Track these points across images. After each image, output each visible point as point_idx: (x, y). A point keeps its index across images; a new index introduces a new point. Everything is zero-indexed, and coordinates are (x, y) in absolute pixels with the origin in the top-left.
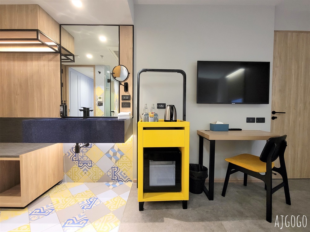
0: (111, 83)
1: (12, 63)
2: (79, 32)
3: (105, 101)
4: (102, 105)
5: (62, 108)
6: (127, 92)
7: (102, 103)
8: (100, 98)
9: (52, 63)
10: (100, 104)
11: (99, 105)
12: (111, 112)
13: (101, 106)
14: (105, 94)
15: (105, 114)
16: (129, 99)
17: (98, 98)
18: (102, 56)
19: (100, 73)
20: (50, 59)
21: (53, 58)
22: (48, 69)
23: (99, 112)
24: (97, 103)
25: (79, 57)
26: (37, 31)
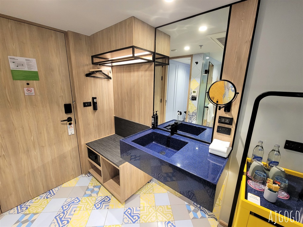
0: (208, 74)
2: (175, 29)
3: (199, 95)
4: (196, 100)
5: (153, 120)
6: (228, 113)
7: (196, 98)
8: (194, 92)
9: (147, 73)
10: (194, 98)
11: (192, 100)
12: (205, 108)
13: (194, 101)
14: (200, 87)
15: (198, 109)
16: (230, 123)
17: (192, 92)
18: (201, 46)
19: (197, 63)
20: (146, 69)
21: (149, 68)
23: (192, 107)
24: (190, 97)
25: (176, 51)
26: (133, 47)
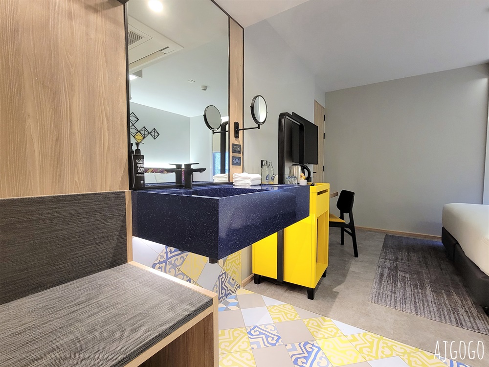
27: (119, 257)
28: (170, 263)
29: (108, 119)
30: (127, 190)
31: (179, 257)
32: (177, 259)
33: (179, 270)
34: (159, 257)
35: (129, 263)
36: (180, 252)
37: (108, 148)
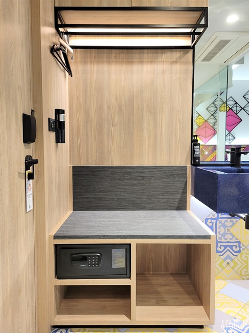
1: (105, 67)
22: (171, 78)
27: (182, 206)
28: (220, 222)
29: (180, 123)
30: (189, 165)
31: (229, 220)
32: (227, 221)
33: (228, 230)
34: (211, 215)
35: (188, 211)
36: (229, 216)
37: (179, 140)
